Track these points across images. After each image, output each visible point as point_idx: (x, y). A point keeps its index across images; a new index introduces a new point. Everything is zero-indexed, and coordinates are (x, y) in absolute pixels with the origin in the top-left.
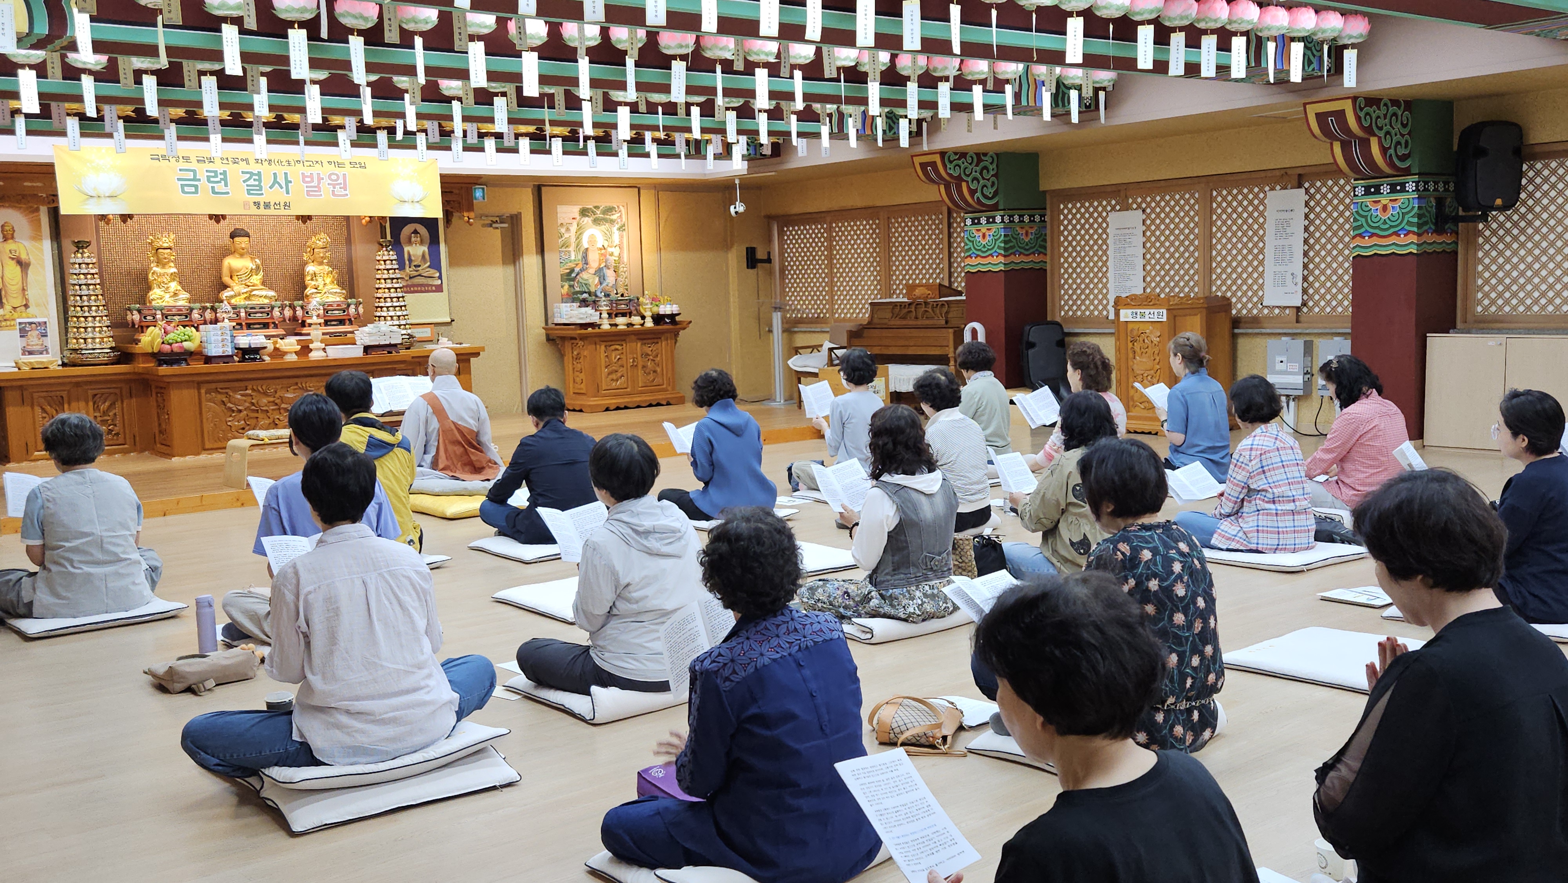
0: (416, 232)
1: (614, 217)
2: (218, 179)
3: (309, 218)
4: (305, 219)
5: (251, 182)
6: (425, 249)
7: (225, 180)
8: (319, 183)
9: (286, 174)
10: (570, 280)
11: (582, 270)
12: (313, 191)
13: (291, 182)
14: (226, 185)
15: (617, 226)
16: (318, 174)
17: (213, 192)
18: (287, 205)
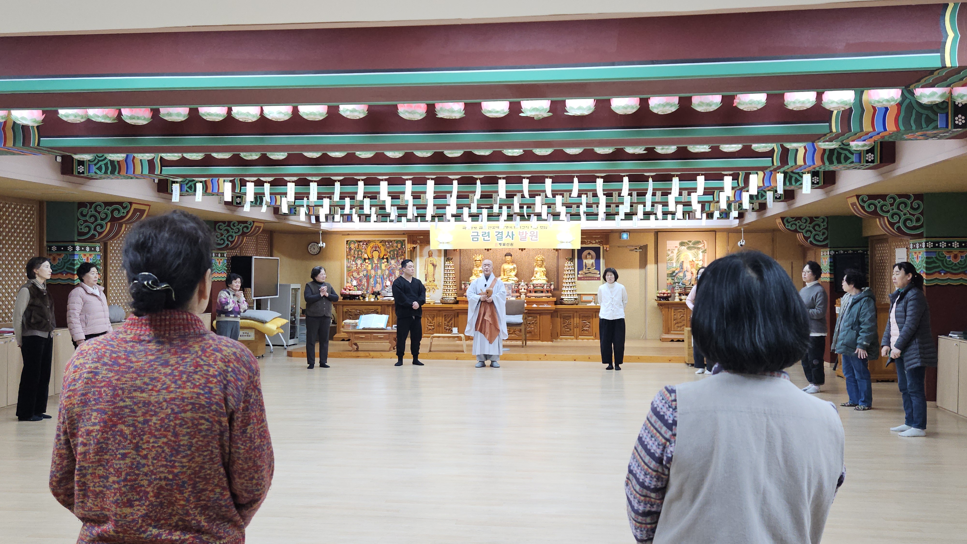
0: (589, 254)
1: (700, 246)
2: (486, 235)
3: (525, 249)
4: (522, 250)
5: (499, 236)
6: (593, 261)
7: (489, 235)
9: (512, 232)
10: (672, 277)
11: (679, 272)
12: (523, 239)
13: (514, 234)
14: (489, 238)
15: (701, 251)
16: (526, 232)
17: (484, 240)
18: (512, 244)
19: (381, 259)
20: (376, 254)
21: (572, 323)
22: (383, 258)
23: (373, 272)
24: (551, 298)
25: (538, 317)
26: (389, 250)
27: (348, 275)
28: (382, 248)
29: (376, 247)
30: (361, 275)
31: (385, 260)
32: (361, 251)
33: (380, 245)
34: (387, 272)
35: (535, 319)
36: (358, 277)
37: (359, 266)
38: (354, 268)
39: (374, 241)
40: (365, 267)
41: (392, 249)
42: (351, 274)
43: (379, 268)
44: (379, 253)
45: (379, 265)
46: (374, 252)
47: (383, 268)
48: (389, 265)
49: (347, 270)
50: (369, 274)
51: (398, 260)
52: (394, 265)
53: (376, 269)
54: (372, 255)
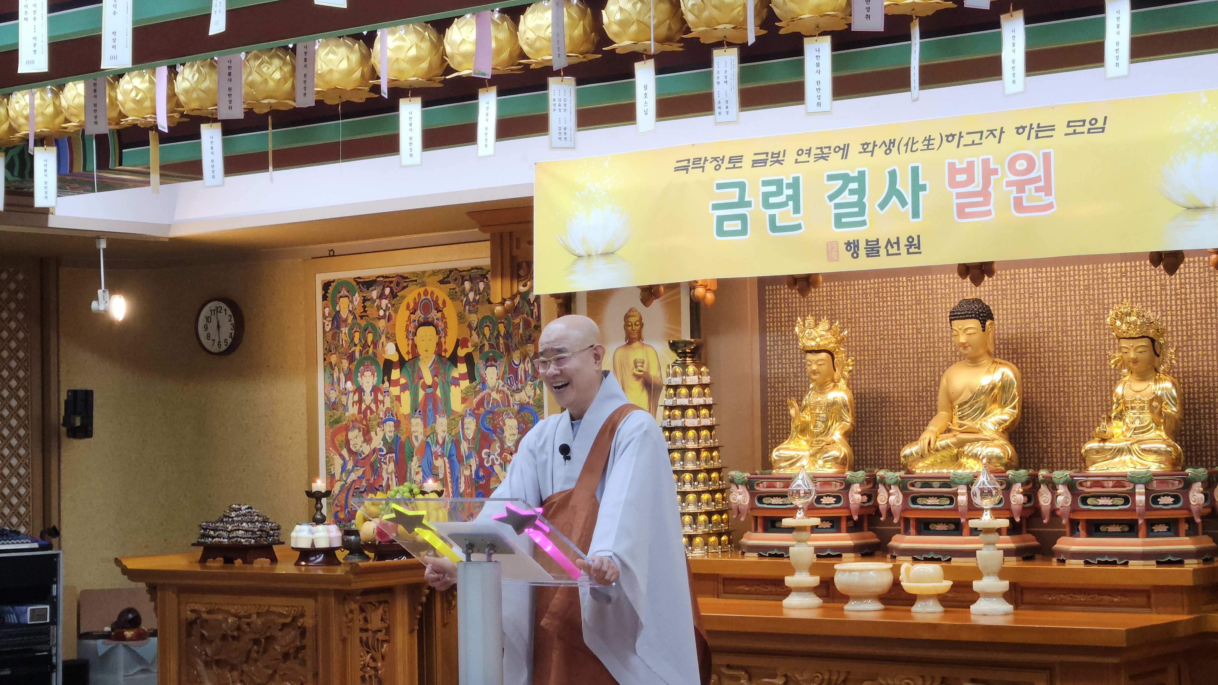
2: (782, 199)
3: (988, 267)
5: (846, 198)
7: (795, 198)
8: (986, 182)
9: (914, 171)
12: (972, 204)
13: (923, 188)
14: (797, 211)
16: (986, 162)
18: (914, 245)
19: (445, 361)
20: (427, 340)
22: (454, 360)
23: (417, 426)
24: (1191, 564)
26: (474, 319)
27: (331, 442)
28: (451, 311)
29: (426, 308)
31: (462, 368)
32: (375, 330)
33: (441, 293)
34: (471, 425)
36: (366, 449)
37: (368, 398)
38: (353, 410)
39: (418, 279)
40: (388, 404)
41: (484, 310)
42: (340, 438)
43: (441, 407)
44: (438, 333)
45: (438, 392)
46: (422, 330)
47: (457, 405)
48: (476, 393)
49: (328, 417)
50: (403, 438)
51: (511, 363)
52: (498, 391)
53: (429, 414)
54: (414, 346)
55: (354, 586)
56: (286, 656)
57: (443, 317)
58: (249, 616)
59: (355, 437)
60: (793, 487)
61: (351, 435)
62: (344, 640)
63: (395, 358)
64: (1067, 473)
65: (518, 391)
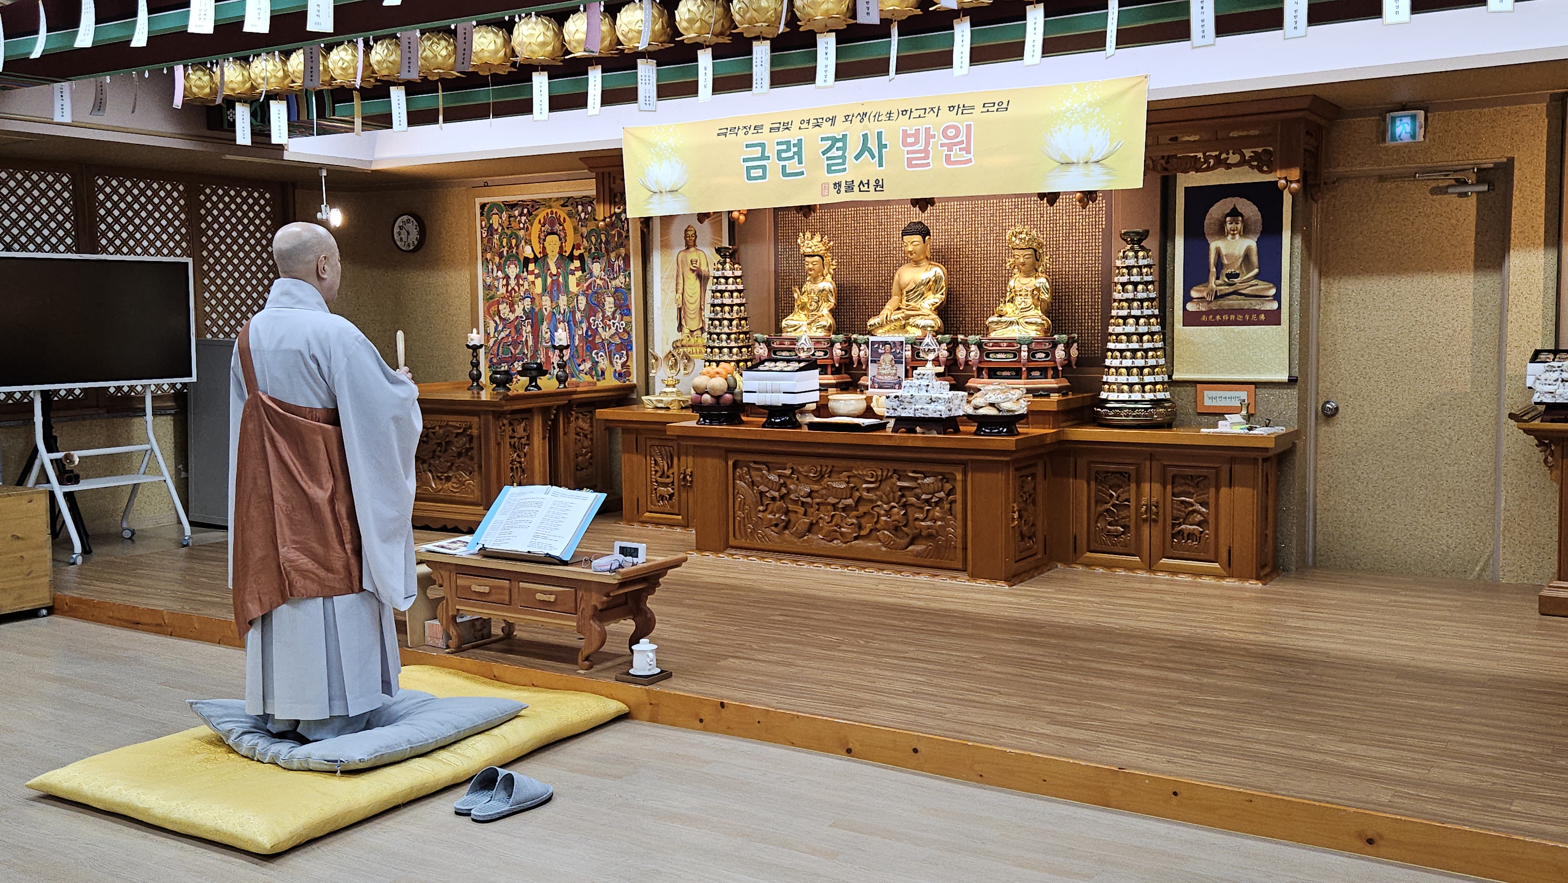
0: (1234, 213)
2: (790, 154)
5: (834, 153)
6: (1251, 242)
7: (799, 154)
8: (927, 144)
9: (880, 134)
12: (917, 159)
13: (886, 146)
14: (800, 162)
16: (927, 130)
17: (785, 174)
18: (879, 185)
19: (565, 258)
20: (552, 242)
21: (1133, 504)
22: (571, 258)
23: (546, 301)
24: (1055, 397)
25: (959, 477)
26: (585, 231)
27: (487, 311)
28: (569, 225)
29: (552, 223)
30: (519, 312)
31: (577, 263)
32: (517, 237)
33: (562, 213)
34: (582, 302)
35: (948, 486)
36: (512, 317)
37: (513, 283)
38: (502, 290)
39: (546, 203)
40: (526, 286)
41: (591, 225)
42: (494, 308)
43: (562, 289)
44: (560, 240)
45: (561, 279)
46: (549, 238)
47: (573, 287)
48: (586, 280)
49: (485, 295)
50: (537, 309)
51: (609, 260)
52: (601, 279)
53: (555, 294)
54: (544, 248)
55: (506, 408)
56: (460, 454)
57: (564, 229)
58: (434, 428)
59: (504, 309)
60: (798, 345)
61: (501, 307)
62: (499, 444)
63: (531, 256)
64: (977, 337)
65: (614, 279)
